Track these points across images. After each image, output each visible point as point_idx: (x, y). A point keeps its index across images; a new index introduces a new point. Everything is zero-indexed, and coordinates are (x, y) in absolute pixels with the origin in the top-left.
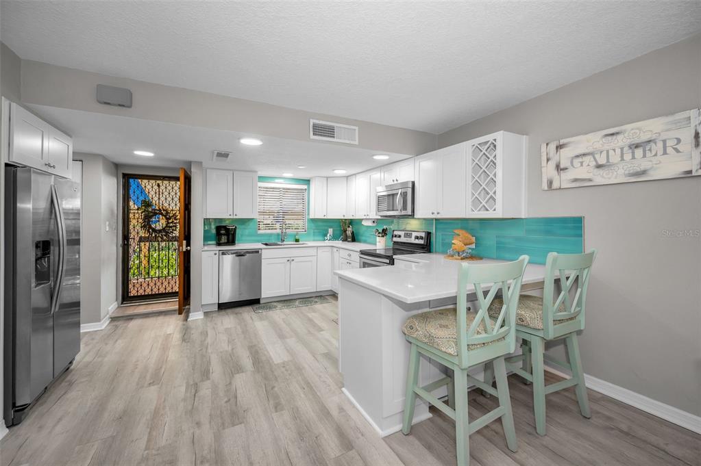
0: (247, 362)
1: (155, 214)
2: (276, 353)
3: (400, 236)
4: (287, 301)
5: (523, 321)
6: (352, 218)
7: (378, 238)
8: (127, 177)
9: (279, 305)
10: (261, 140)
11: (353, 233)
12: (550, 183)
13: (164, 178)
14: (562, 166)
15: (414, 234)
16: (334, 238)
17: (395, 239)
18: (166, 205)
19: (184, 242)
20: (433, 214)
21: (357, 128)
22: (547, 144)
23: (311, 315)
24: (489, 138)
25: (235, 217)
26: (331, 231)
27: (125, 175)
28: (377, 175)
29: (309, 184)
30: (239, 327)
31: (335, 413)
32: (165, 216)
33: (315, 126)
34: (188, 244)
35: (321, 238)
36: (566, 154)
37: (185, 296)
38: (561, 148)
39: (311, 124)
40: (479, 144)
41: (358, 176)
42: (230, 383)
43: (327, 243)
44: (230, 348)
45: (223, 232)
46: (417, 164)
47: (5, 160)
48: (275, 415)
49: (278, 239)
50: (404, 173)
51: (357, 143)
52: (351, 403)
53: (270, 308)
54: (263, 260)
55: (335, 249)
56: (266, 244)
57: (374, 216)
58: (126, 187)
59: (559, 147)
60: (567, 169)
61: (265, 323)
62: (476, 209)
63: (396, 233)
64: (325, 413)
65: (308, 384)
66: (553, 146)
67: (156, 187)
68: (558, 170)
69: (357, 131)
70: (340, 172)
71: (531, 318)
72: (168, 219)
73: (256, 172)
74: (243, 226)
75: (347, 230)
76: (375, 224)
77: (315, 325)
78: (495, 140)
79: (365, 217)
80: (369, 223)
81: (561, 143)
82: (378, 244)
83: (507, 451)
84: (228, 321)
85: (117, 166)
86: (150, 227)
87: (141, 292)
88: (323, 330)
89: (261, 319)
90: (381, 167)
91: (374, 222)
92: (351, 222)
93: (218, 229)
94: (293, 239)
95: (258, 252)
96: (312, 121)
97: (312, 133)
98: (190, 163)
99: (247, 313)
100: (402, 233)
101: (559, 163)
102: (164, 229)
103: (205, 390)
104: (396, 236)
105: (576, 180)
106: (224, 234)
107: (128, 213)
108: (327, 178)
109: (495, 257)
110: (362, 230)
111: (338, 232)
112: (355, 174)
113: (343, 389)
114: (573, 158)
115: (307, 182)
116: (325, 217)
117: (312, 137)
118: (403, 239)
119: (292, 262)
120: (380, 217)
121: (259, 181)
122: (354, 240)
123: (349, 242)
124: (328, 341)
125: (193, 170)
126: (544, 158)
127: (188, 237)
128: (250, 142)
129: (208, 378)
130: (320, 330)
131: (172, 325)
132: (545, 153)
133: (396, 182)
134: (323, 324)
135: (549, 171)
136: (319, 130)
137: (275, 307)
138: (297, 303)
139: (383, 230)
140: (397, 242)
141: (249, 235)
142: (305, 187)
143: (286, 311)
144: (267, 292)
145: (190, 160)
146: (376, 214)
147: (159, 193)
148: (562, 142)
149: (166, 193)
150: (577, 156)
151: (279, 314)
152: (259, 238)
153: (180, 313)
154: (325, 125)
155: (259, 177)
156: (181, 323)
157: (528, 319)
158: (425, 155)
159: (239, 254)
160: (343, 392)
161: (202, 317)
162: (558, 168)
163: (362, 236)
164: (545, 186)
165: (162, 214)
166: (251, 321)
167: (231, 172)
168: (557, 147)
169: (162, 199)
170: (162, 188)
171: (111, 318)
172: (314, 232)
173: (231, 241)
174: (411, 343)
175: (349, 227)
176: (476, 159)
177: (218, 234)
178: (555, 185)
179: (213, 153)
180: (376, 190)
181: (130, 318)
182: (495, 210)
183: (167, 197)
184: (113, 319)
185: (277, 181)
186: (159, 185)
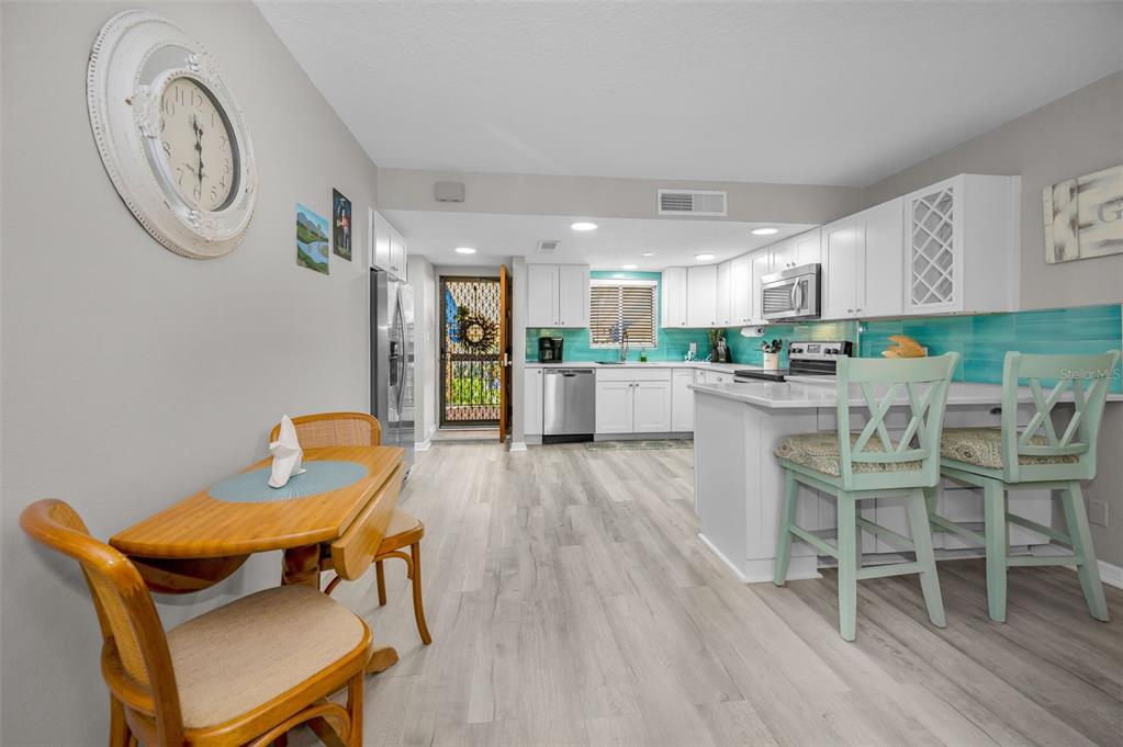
0: (581, 495)
1: (472, 323)
2: (615, 491)
3: (801, 351)
4: (630, 440)
5: (970, 457)
6: (725, 326)
7: (765, 354)
8: (444, 279)
9: (619, 445)
10: (596, 223)
11: (727, 350)
12: (1060, 251)
13: (482, 279)
14: (1082, 221)
15: (824, 347)
16: (699, 356)
17: (793, 356)
18: (483, 312)
19: (506, 355)
20: (850, 311)
21: (724, 193)
22: (1054, 187)
23: (662, 460)
24: (940, 187)
25: (562, 326)
26: (693, 346)
27: (441, 277)
28: (763, 259)
29: (661, 278)
30: (569, 463)
31: (687, 553)
32: (482, 326)
33: (665, 199)
34: (510, 359)
35: (679, 357)
36: (1089, 199)
37: (506, 423)
38: (1079, 192)
39: (660, 196)
40: (925, 198)
41: (734, 263)
42: (564, 511)
43: (687, 363)
44: (560, 482)
45: (547, 345)
46: (825, 238)
47: (370, 265)
48: (615, 545)
49: (617, 356)
50: (806, 253)
51: (724, 214)
52: (708, 548)
53: (607, 447)
54: (597, 384)
55: (698, 372)
56: (601, 363)
57: (758, 320)
58: (443, 292)
59: (1076, 190)
60: (1090, 225)
61: (601, 462)
62: (920, 300)
63: (794, 346)
64: (675, 552)
65: (655, 525)
66: (1064, 189)
67: (472, 291)
68: (1073, 228)
69: (725, 198)
70: (706, 258)
71: (982, 451)
72: (485, 329)
73: (588, 265)
74: (571, 339)
75: (719, 345)
76: (761, 335)
77: (666, 470)
78: (951, 190)
79: (745, 324)
80: (752, 333)
81: (1080, 183)
82: (765, 363)
83: (929, 625)
84: (556, 455)
85: (435, 267)
86: (467, 339)
87: (458, 417)
88: (676, 477)
89: (595, 457)
90: (769, 245)
91: (759, 331)
92: (725, 333)
93: (542, 341)
94: (638, 357)
95: (591, 372)
96: (660, 192)
97: (660, 207)
98: (511, 259)
99: (578, 450)
100: (804, 346)
101: (1077, 215)
102: (481, 341)
103: (537, 513)
104: (794, 351)
105: (1108, 243)
106: (549, 349)
107: (445, 323)
108: (687, 268)
109: (962, 378)
110: (743, 346)
111: (704, 349)
112: (730, 260)
113: (701, 535)
114: (1101, 207)
115: (658, 275)
116: (684, 326)
117: (661, 212)
118: (806, 356)
119: (637, 389)
120: (767, 323)
121: (592, 278)
122: (729, 359)
123: (722, 362)
124: (684, 488)
125: (514, 267)
126: (1048, 210)
127: (509, 350)
128: (584, 226)
129: (539, 504)
130: (675, 476)
131: (494, 453)
132: (1051, 203)
133: (792, 267)
134: (680, 472)
135: (1058, 230)
136: (670, 203)
137: (614, 446)
138: (643, 444)
139: (774, 342)
140: (797, 360)
141: (580, 351)
142: (655, 283)
143: (628, 452)
144: (602, 427)
145: (511, 254)
146: (762, 318)
147: (475, 298)
148: (1082, 180)
149: (483, 298)
150: (1111, 203)
151: (619, 455)
152: (590, 355)
153: (502, 441)
154: (679, 195)
155: (592, 272)
156: (503, 453)
157: (979, 453)
158: (840, 220)
159: (568, 374)
160: (699, 538)
161: (525, 449)
162: (1075, 225)
163: (743, 354)
164: (1051, 257)
165: (478, 323)
166: (583, 458)
167: (557, 267)
168: (1072, 191)
169: (479, 305)
170: (479, 291)
171: (432, 441)
172: (668, 349)
173: (557, 358)
174: (785, 468)
175: (721, 340)
176: (920, 221)
177: (542, 348)
178: (1070, 253)
179: (538, 243)
180: (761, 281)
181: (450, 442)
182: (951, 300)
183: (486, 302)
184: (434, 442)
185: (615, 276)
186: (475, 289)
